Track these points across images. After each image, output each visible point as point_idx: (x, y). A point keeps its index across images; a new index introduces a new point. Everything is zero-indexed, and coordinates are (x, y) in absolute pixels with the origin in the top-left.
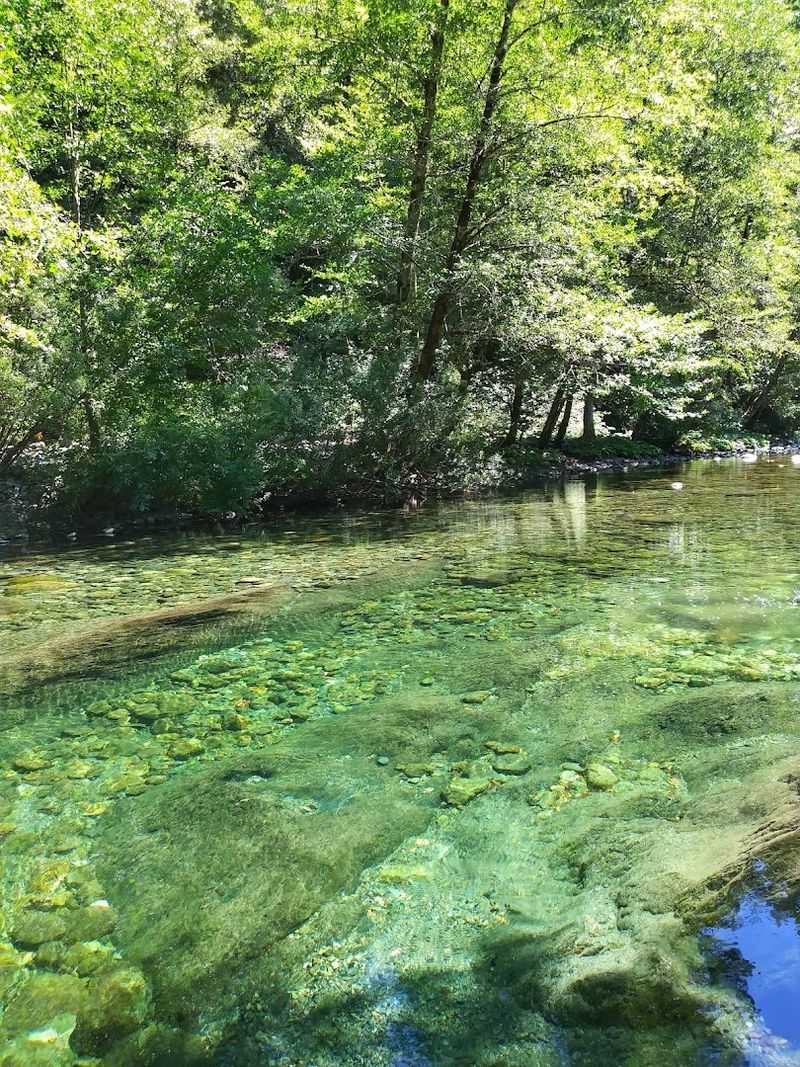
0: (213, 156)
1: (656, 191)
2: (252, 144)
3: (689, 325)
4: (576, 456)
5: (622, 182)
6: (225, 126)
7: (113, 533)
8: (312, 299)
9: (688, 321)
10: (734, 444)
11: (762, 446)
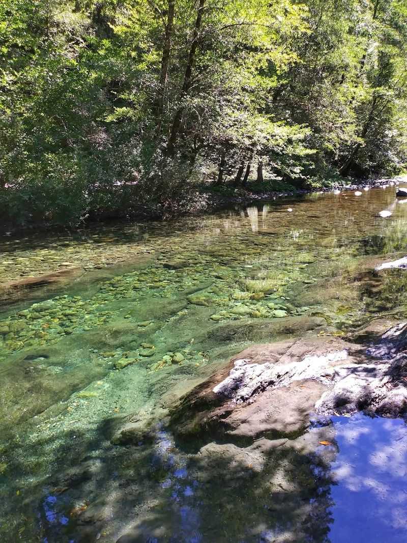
0: (67, 28)
1: (284, 61)
2: (88, 21)
3: (301, 130)
4: (251, 191)
5: (267, 56)
6: (74, 11)
7: (10, 234)
8: (118, 109)
9: (301, 128)
10: (333, 184)
11: (347, 184)
